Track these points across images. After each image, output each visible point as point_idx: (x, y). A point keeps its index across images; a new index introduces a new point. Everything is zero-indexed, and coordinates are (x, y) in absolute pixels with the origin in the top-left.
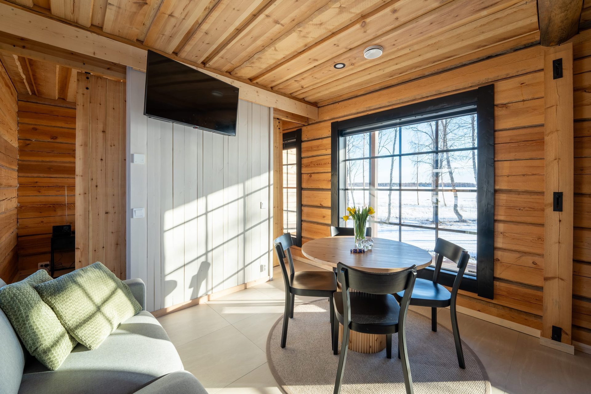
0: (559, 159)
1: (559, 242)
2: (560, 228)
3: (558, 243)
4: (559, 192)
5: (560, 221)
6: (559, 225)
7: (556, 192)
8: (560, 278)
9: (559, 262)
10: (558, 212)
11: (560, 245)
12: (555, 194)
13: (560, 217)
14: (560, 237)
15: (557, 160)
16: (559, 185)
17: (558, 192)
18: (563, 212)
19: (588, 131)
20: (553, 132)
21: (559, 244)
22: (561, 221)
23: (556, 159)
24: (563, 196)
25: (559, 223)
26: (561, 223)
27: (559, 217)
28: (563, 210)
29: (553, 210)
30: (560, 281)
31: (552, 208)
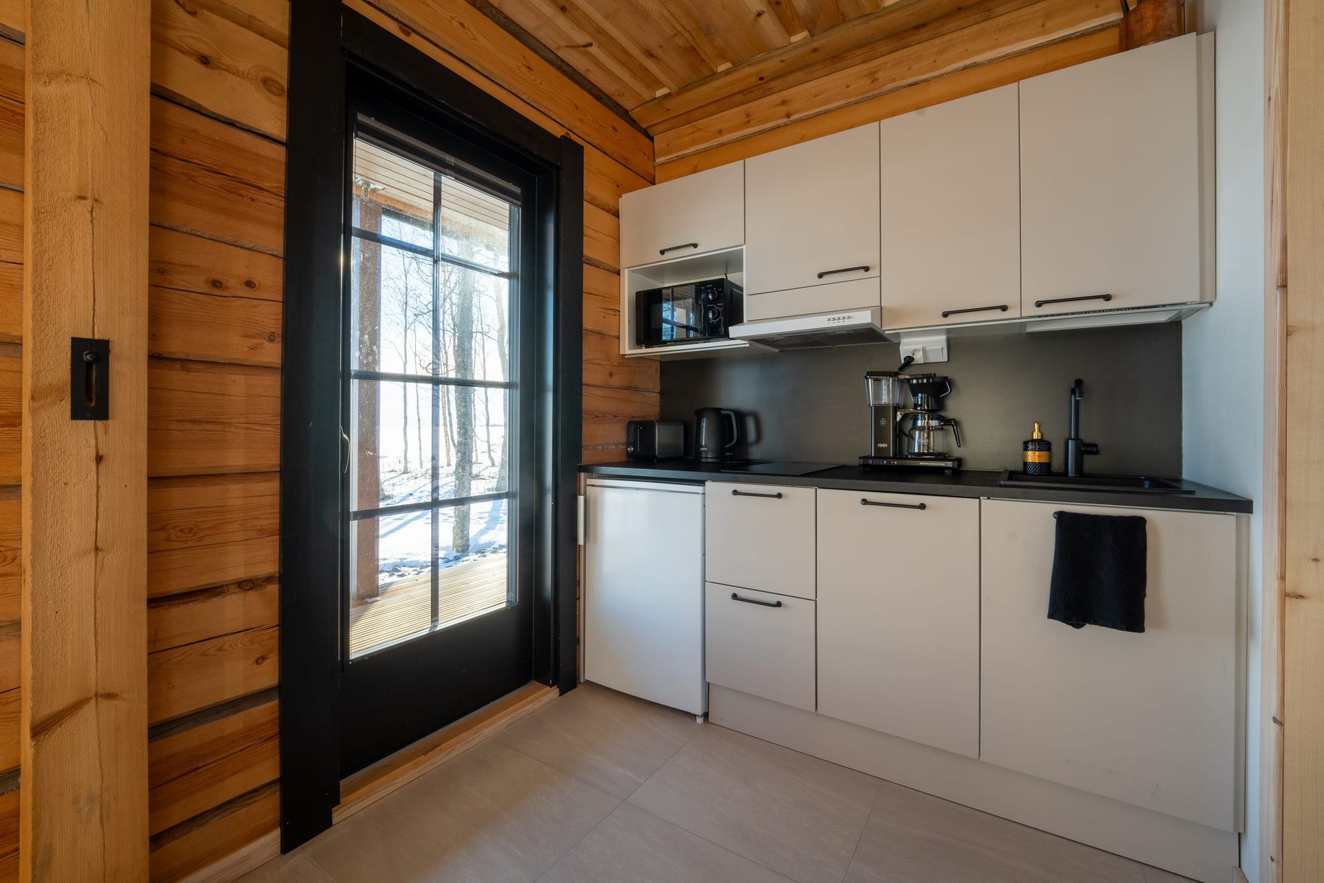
0: (96, 200)
1: (97, 549)
2: (98, 487)
3: (93, 554)
4: (96, 337)
5: (99, 459)
6: (94, 474)
7: (84, 336)
8: (102, 696)
9: (99, 631)
10: (91, 422)
11: (99, 557)
12: (78, 345)
13: (100, 440)
14: (99, 525)
15: (88, 203)
16: (94, 310)
17: (90, 336)
18: (110, 422)
19: (183, 141)
20: (70, 75)
21: (96, 555)
22: (105, 458)
23: (82, 198)
24: (110, 356)
25: (94, 467)
26: (102, 467)
27: (97, 443)
28: (110, 415)
29: (68, 415)
30: (104, 703)
31: (66, 405)
